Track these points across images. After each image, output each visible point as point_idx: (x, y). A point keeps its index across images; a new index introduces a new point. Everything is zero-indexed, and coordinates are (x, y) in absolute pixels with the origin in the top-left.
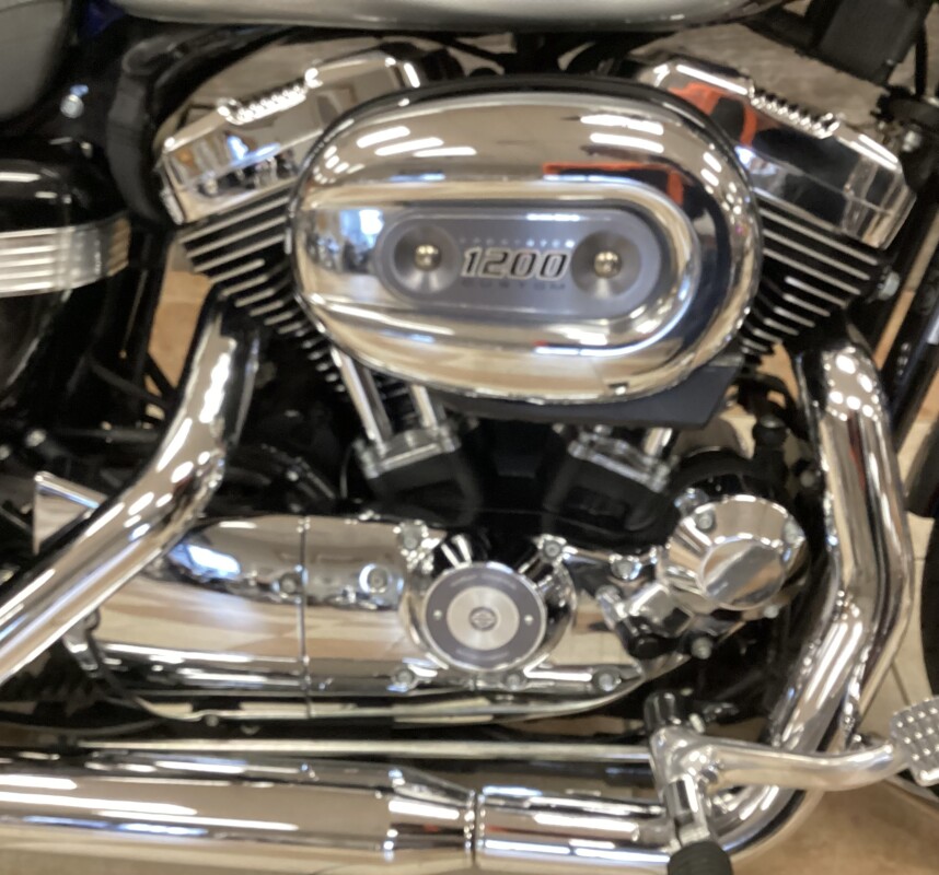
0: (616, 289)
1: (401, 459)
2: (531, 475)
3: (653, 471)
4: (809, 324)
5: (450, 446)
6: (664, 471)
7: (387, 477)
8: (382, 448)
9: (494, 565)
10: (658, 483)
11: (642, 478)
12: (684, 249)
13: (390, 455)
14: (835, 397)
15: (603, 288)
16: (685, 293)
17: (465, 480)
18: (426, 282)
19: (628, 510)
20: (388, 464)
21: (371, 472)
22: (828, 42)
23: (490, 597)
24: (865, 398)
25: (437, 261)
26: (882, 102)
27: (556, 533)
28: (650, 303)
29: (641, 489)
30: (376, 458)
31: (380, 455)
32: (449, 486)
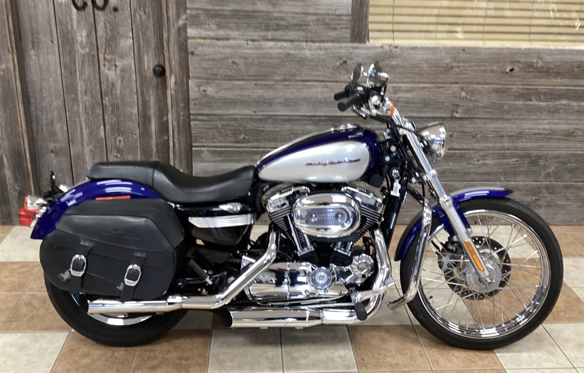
0: (341, 220)
1: (304, 253)
2: (326, 256)
3: (348, 253)
4: (371, 226)
5: (313, 249)
6: (350, 252)
7: (301, 256)
8: (300, 251)
9: (323, 268)
10: (349, 255)
11: (346, 254)
12: (350, 214)
13: (302, 252)
14: (376, 238)
15: (340, 220)
16: (351, 220)
17: (316, 256)
18: (314, 220)
19: (344, 260)
20: (302, 254)
21: (299, 255)
22: (370, 181)
23: (322, 274)
24: (381, 238)
25: (315, 217)
26: (381, 189)
27: (332, 263)
28: (346, 222)
29: (347, 256)
30: (300, 253)
31: (300, 252)
32: (313, 257)
